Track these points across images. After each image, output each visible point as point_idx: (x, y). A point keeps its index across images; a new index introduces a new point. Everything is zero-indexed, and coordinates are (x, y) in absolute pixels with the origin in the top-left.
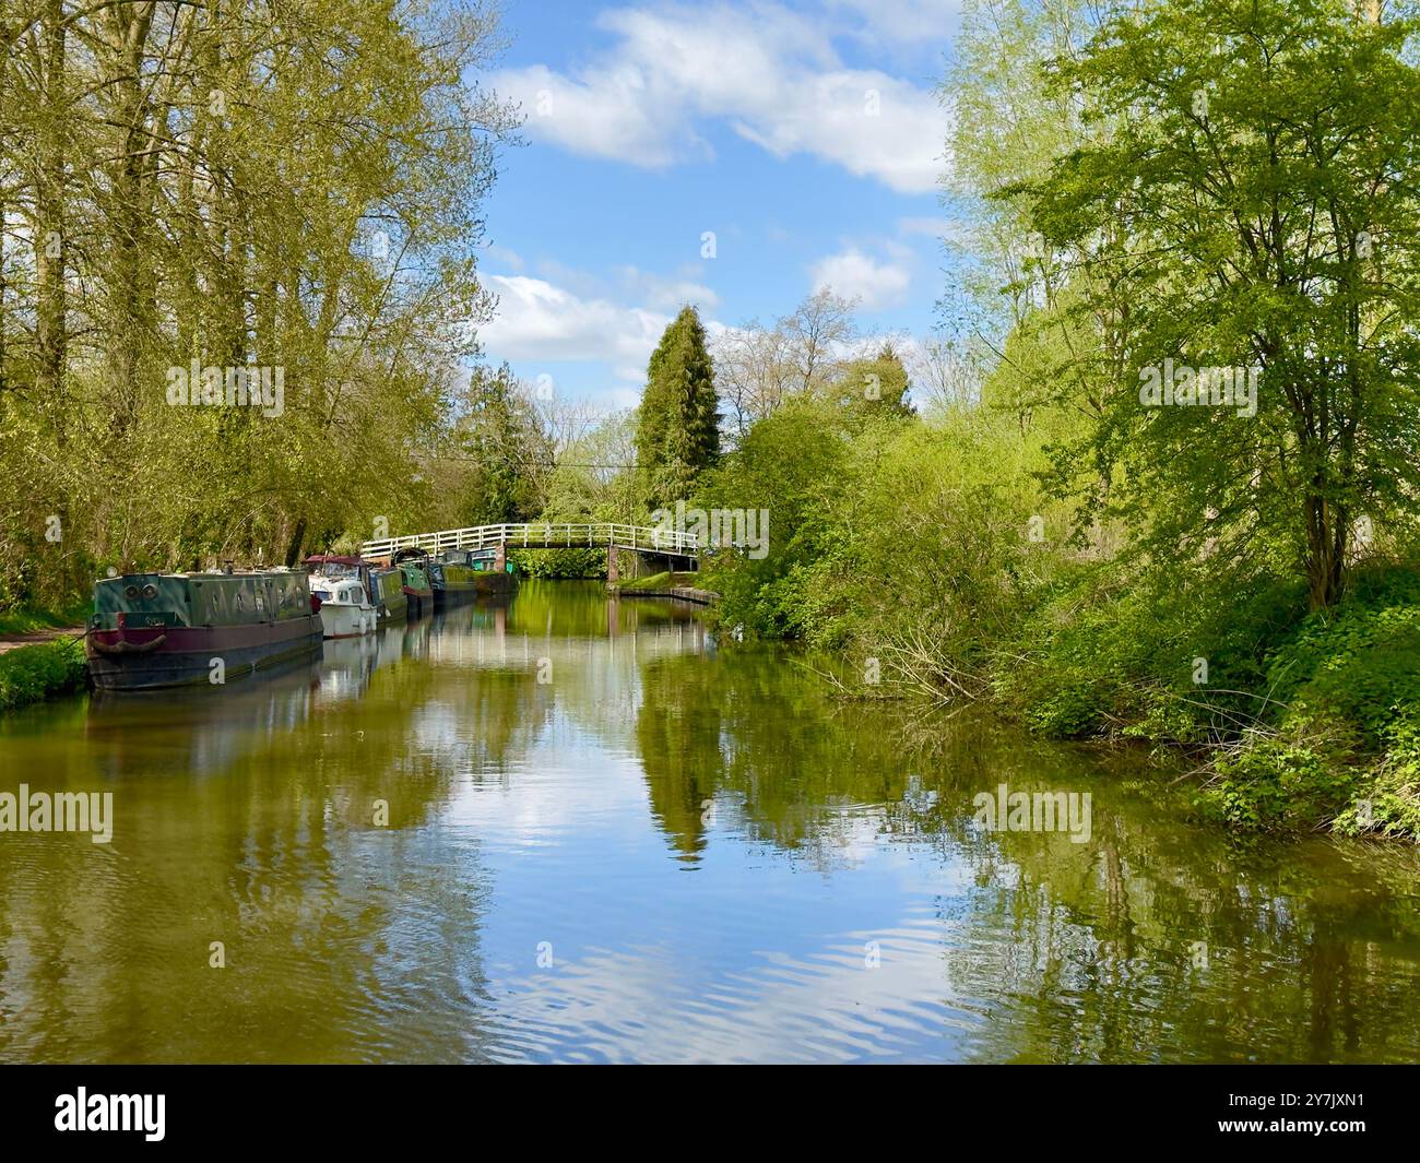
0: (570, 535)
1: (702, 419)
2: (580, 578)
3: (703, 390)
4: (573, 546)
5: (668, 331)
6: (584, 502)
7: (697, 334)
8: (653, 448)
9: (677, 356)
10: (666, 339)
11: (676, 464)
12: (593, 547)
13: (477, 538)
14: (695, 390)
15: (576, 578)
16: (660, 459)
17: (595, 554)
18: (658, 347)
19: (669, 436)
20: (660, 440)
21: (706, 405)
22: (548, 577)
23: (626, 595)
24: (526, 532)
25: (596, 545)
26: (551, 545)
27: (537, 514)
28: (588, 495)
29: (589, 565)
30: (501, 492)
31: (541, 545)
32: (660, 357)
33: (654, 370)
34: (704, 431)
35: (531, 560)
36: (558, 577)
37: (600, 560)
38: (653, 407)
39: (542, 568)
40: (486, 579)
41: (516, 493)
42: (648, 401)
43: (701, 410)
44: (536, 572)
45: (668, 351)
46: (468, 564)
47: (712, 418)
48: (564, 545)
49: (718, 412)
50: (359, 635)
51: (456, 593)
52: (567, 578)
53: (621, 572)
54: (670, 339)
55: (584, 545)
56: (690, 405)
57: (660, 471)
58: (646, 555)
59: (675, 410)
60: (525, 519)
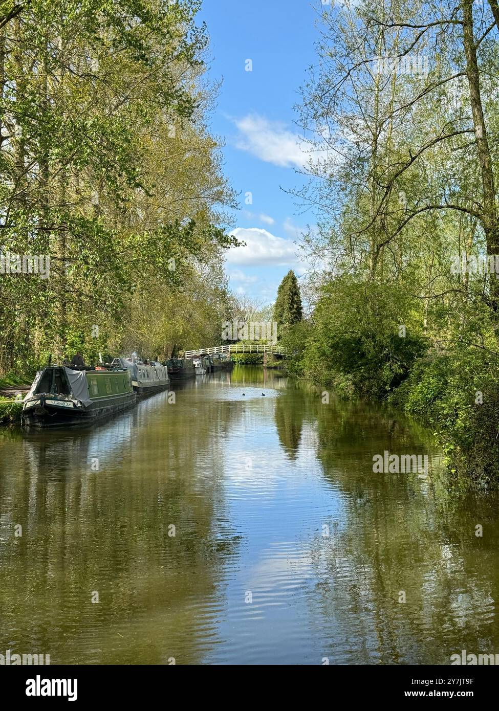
0: (251, 348)
1: (296, 309)
2: (255, 364)
3: (296, 299)
4: (252, 352)
5: (284, 278)
7: (294, 279)
8: (279, 319)
9: (287, 287)
10: (284, 281)
11: (287, 324)
13: (222, 350)
14: (293, 299)
15: (253, 364)
16: (281, 323)
17: (260, 355)
18: (281, 284)
19: (285, 315)
20: (281, 316)
21: (297, 304)
22: (243, 364)
23: (269, 368)
24: (236, 348)
25: (260, 352)
26: (245, 352)
29: (258, 359)
31: (242, 352)
32: (281, 288)
33: (279, 292)
34: (296, 313)
35: (237, 357)
36: (246, 364)
37: (262, 357)
38: (279, 305)
40: (224, 363)
42: (277, 303)
43: (295, 306)
44: (238, 362)
45: (284, 285)
46: (219, 358)
47: (299, 309)
48: (249, 352)
49: (301, 306)
52: (249, 364)
53: (268, 360)
54: (285, 281)
55: (256, 352)
56: (291, 304)
57: (282, 327)
58: (275, 355)
59: (287, 306)
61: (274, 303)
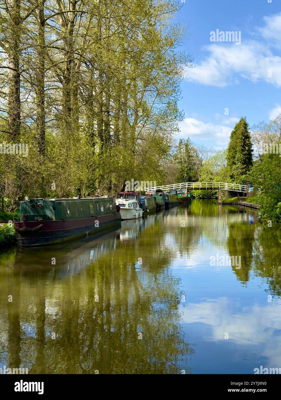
0: (207, 186)
1: (247, 151)
2: (210, 198)
3: (248, 142)
4: (208, 189)
5: (236, 125)
6: (211, 176)
7: (246, 125)
8: (232, 160)
9: (239, 132)
10: (236, 128)
11: (239, 164)
12: (214, 189)
13: (179, 187)
14: (245, 142)
15: (208, 198)
16: (234, 163)
17: (214, 191)
18: (233, 130)
19: (237, 156)
20: (234, 157)
21: (248, 147)
22: (200, 198)
23: (224, 204)
24: (194, 185)
25: (215, 189)
26: (201, 189)
27: (197, 180)
28: (212, 174)
29: (213, 194)
30: (187, 174)
31: (198, 189)
32: (234, 133)
33: (232, 137)
34: (247, 155)
35: (196, 193)
36: (203, 198)
37: (216, 193)
38: (232, 148)
39: (199, 195)
40: (182, 199)
41: (191, 174)
42: (230, 146)
43: (247, 148)
44: (197, 197)
45: (236, 131)
46: (176, 194)
47: (250, 151)
48: (205, 189)
49: (252, 149)
50: (135, 219)
51: (172, 203)
52: (206, 198)
53: (222, 197)
54: (237, 127)
55: (211, 189)
56: (243, 147)
57: (234, 167)
58: (230, 192)
59: (239, 148)
60: (194, 181)
61: (227, 147)
